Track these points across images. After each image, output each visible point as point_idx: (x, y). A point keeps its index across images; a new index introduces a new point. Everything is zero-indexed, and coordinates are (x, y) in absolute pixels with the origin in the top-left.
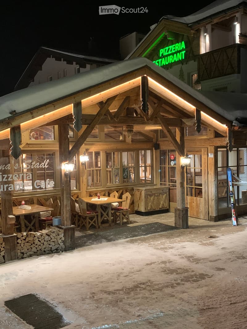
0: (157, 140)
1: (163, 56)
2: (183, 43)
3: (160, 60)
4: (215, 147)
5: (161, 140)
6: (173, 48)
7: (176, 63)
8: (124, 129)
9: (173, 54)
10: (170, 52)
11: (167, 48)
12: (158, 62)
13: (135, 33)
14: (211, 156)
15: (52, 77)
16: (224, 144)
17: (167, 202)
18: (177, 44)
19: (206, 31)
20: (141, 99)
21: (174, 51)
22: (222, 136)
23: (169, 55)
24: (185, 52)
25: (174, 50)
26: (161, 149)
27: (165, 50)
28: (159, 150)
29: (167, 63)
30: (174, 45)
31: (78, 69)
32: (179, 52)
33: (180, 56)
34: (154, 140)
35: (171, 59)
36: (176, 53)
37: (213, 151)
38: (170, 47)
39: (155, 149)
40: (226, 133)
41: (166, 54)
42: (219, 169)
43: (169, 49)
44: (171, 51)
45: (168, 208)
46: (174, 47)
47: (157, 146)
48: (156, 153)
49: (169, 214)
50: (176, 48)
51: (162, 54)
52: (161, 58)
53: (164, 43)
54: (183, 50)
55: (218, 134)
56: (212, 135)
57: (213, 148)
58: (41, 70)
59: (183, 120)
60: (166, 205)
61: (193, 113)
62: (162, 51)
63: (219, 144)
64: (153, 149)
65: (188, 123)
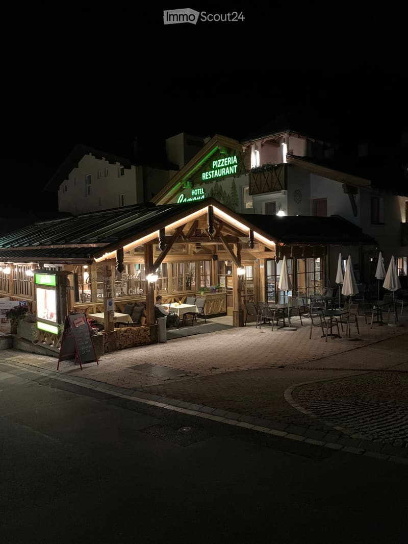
0: (215, 252)
1: (216, 169)
2: (235, 157)
3: (213, 172)
4: (265, 259)
5: (218, 252)
6: (226, 162)
7: (228, 176)
8: (193, 246)
9: (225, 167)
10: (222, 165)
11: (220, 161)
12: (211, 174)
13: (183, 133)
14: (262, 267)
15: (90, 176)
16: (272, 257)
17: (225, 306)
18: (230, 158)
19: (256, 148)
20: (208, 224)
21: (227, 165)
22: (271, 251)
23: (222, 168)
24: (237, 166)
25: (227, 163)
26: (219, 260)
27: (218, 162)
28: (217, 261)
29: (220, 175)
30: (226, 159)
31: (121, 169)
32: (232, 165)
33: (233, 170)
34: (213, 252)
35: (224, 172)
36: (229, 166)
37: (264, 262)
38: (223, 160)
39: (214, 260)
40: (273, 248)
41: (219, 166)
42: (268, 278)
43: (222, 162)
44: (224, 164)
45: (225, 311)
46: (226, 160)
47: (215, 257)
48: (214, 263)
49: (226, 317)
50: (229, 161)
51: (215, 166)
52: (214, 170)
53: (217, 156)
54: (235, 164)
55: (267, 250)
56: (263, 250)
57: (263, 260)
58: (77, 167)
59: (239, 238)
60: (224, 309)
61: (247, 233)
62: (215, 163)
63: (268, 257)
64: (211, 260)
65: (243, 240)
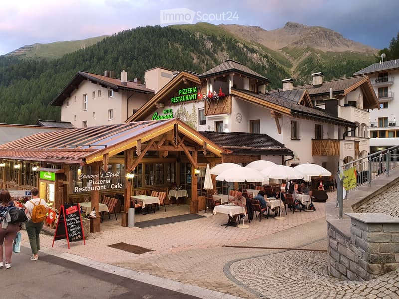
1: (181, 95)
2: (195, 88)
3: (179, 97)
7: (190, 101)
9: (188, 94)
10: (186, 93)
11: (184, 90)
12: (178, 99)
18: (191, 88)
19: (211, 82)
20: (174, 137)
23: (185, 95)
25: (189, 92)
26: (182, 162)
29: (184, 100)
32: (192, 93)
33: (193, 97)
34: (177, 157)
35: (187, 98)
36: (190, 94)
38: (187, 89)
39: (177, 162)
41: (184, 93)
46: (189, 90)
47: (179, 161)
50: (191, 90)
51: (181, 93)
54: (195, 93)
61: (202, 144)
62: (180, 91)
